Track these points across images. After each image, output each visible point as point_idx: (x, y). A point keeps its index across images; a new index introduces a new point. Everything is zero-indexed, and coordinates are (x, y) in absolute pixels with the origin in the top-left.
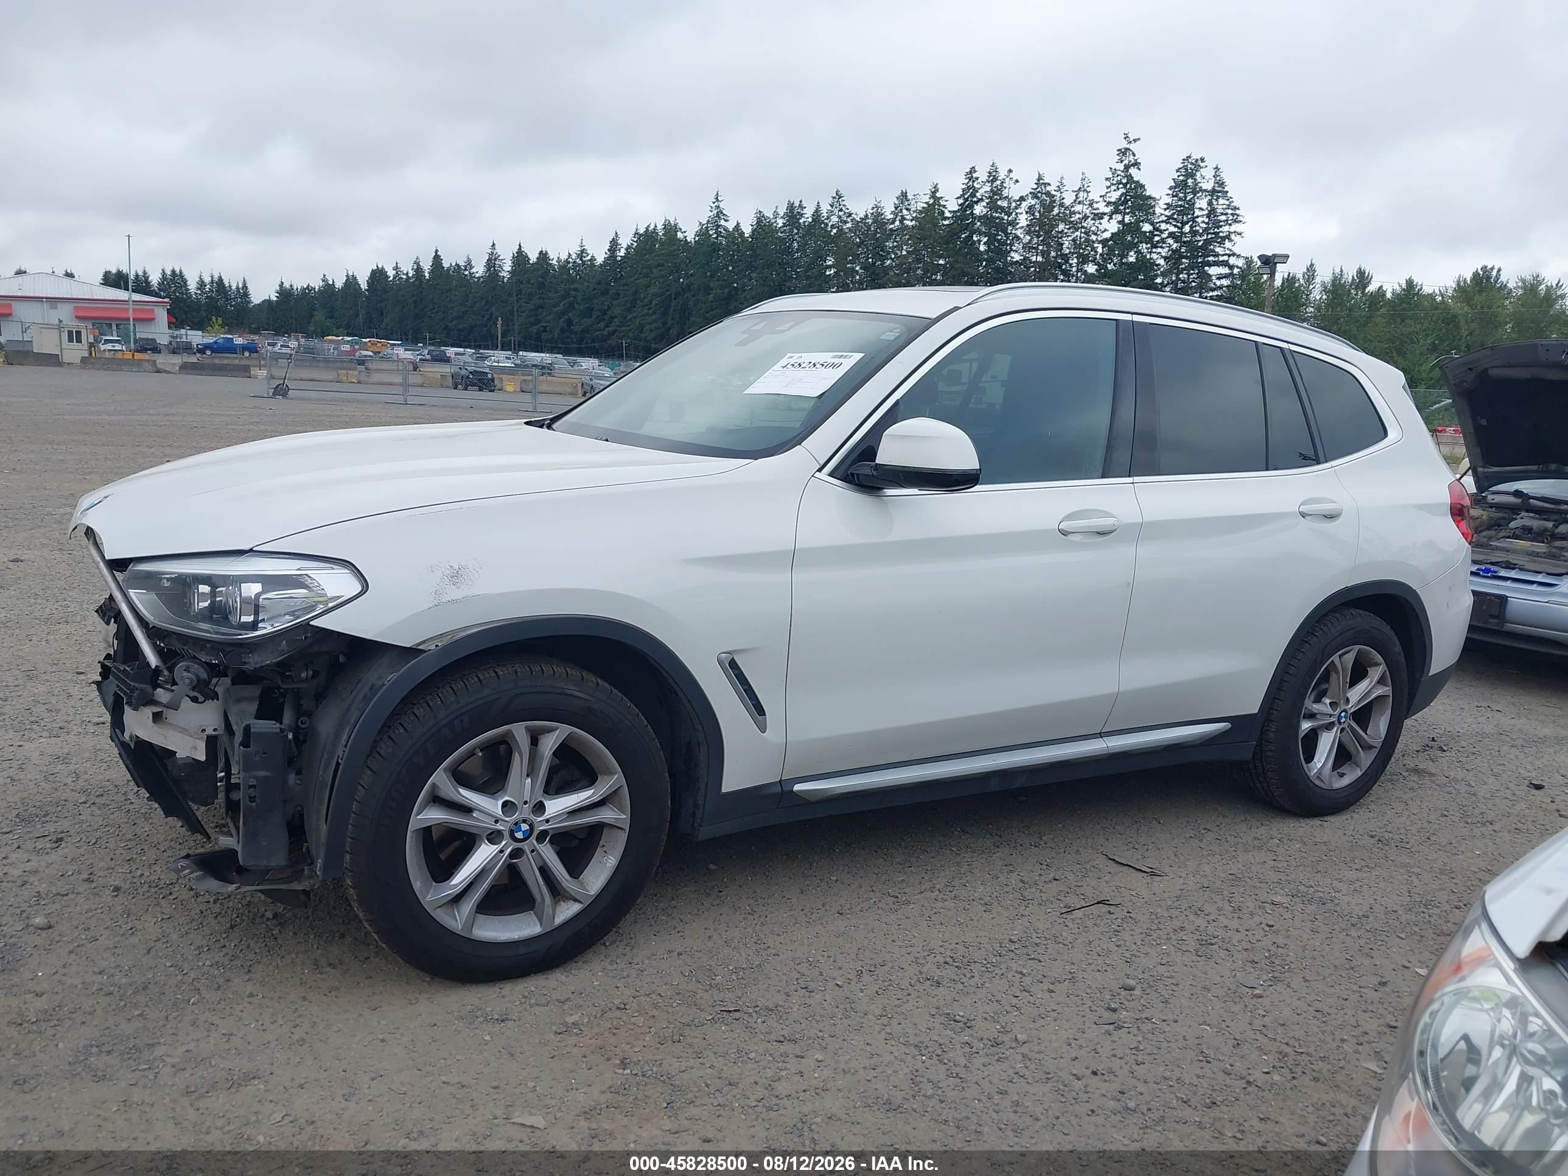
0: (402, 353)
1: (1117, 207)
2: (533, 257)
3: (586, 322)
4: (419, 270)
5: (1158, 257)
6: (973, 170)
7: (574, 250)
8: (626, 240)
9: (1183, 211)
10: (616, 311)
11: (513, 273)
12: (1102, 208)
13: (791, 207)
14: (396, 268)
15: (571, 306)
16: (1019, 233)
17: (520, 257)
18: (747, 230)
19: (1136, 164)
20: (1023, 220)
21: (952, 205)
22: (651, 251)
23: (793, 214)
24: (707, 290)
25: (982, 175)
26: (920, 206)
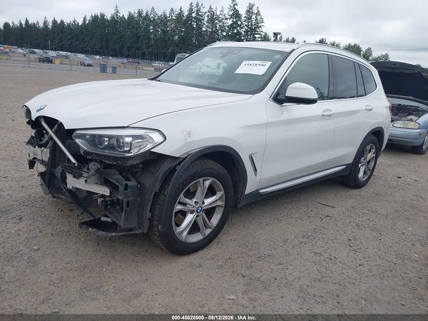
0: (20, 50)
1: (232, 16)
2: (59, 22)
3: (77, 43)
4: (21, 24)
5: (242, 31)
6: (192, 3)
7: (72, 20)
8: (88, 18)
9: (249, 18)
10: (87, 40)
11: (52, 26)
12: (228, 17)
13: (139, 11)
14: (13, 23)
15: (72, 38)
16: (205, 22)
17: (54, 22)
18: (126, 17)
19: (236, 4)
20: (206, 19)
21: (186, 13)
22: (96, 22)
23: (140, 13)
24: (115, 34)
25: (194, 5)
26: (177, 13)
